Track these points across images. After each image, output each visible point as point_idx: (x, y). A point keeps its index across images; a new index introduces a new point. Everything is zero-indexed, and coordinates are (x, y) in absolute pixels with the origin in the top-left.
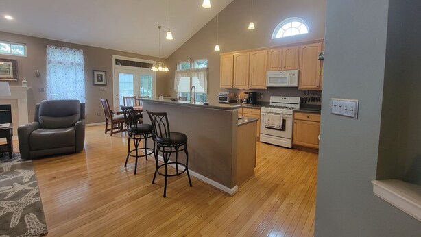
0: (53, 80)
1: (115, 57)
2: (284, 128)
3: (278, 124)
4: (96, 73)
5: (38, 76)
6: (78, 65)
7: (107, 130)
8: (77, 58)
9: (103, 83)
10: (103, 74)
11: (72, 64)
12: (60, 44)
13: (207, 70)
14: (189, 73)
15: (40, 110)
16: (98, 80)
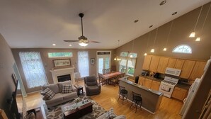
2: (169, 91)
3: (167, 89)
4: (92, 59)
6: (87, 57)
13: (137, 59)
14: (127, 58)
16: (92, 62)
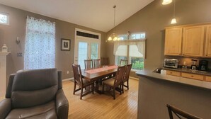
0: (30, 46)
1: (77, 30)
4: (63, 41)
5: (18, 42)
6: (51, 34)
7: (75, 91)
8: (51, 28)
9: (68, 49)
10: (68, 41)
11: (47, 33)
12: (38, 17)
14: (127, 43)
15: (14, 84)
16: (65, 47)
